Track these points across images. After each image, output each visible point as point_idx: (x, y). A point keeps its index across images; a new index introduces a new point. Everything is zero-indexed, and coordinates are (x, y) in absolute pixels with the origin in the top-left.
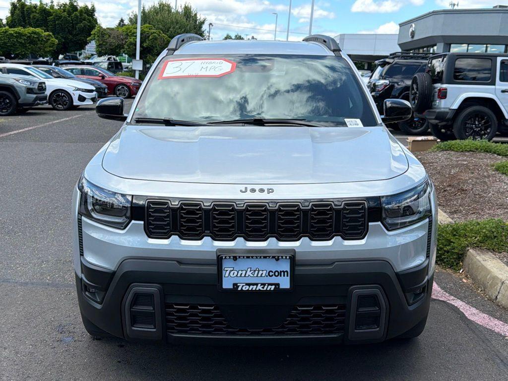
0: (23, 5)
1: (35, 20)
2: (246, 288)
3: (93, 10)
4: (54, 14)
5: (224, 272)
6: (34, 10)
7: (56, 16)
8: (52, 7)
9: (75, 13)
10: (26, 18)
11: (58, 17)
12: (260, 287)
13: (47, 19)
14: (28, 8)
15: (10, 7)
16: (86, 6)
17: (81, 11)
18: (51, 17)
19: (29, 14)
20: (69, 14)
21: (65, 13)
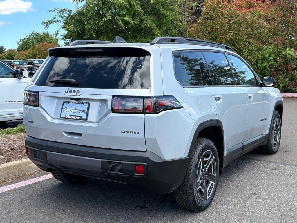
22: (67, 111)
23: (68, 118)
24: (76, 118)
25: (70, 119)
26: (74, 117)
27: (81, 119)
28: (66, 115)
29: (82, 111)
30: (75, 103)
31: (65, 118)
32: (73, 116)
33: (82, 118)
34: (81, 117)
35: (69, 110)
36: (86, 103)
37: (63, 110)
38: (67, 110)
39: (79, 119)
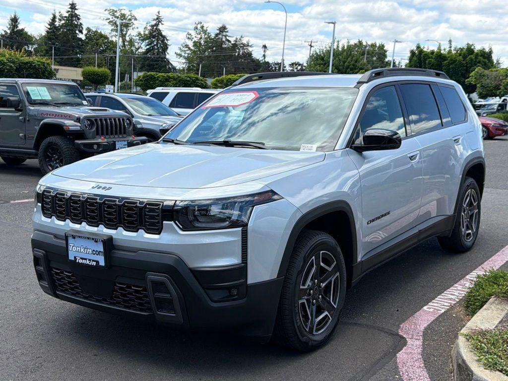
0: (421, 51)
1: (430, 66)
2: (81, 261)
3: (491, 52)
4: (449, 58)
5: (69, 246)
6: (431, 56)
7: (452, 60)
8: (450, 52)
9: (470, 56)
10: (423, 64)
11: (453, 61)
12: (88, 262)
13: (442, 64)
14: (425, 54)
15: (409, 55)
16: (484, 49)
17: (477, 54)
18: (445, 62)
19: (425, 60)
20: (465, 57)
21: (461, 57)
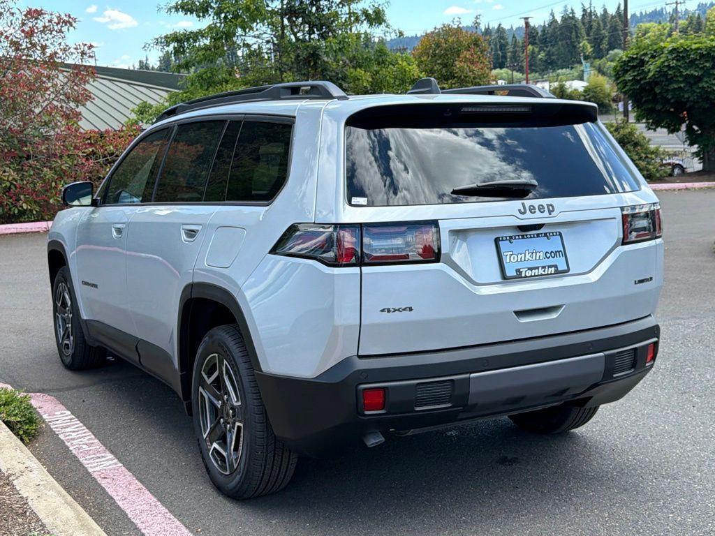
22: (516, 260)
23: (527, 275)
24: (546, 273)
25: (531, 276)
26: (541, 271)
27: (557, 272)
28: (518, 271)
29: (553, 254)
30: (529, 236)
31: (519, 277)
32: (538, 268)
33: (559, 269)
34: (556, 266)
35: (520, 256)
36: (555, 234)
37: (506, 260)
38: (516, 257)
39: (553, 272)
